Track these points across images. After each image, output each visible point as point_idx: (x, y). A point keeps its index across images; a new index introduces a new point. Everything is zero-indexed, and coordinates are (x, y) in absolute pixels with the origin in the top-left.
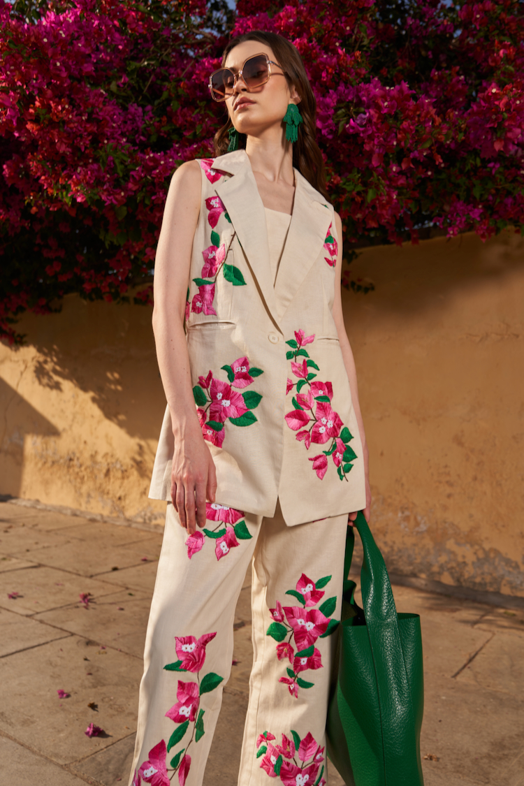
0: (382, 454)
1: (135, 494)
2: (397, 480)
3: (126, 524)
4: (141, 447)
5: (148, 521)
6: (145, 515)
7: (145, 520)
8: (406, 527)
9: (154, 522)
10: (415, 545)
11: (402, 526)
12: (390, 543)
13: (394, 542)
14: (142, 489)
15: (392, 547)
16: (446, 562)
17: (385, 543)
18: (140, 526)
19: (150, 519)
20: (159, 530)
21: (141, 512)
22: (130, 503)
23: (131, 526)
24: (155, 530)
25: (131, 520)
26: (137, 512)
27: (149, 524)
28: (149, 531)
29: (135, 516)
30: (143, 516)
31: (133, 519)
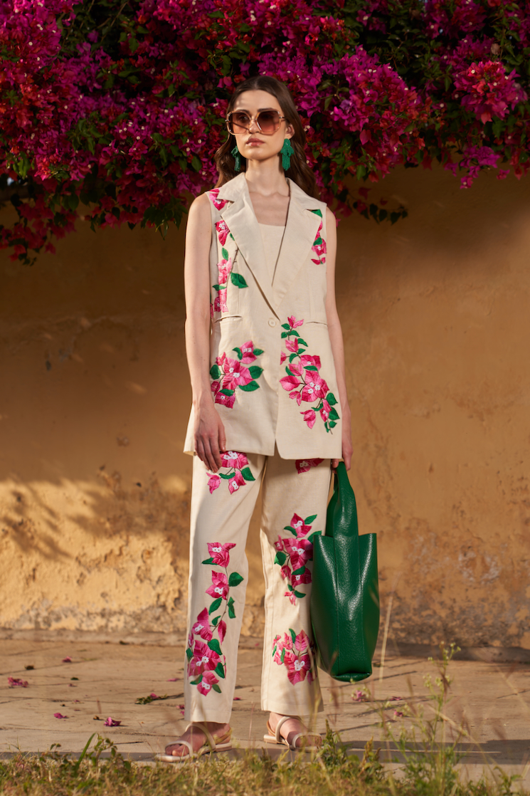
0: (431, 469)
1: (15, 581)
2: (454, 507)
4: (19, 497)
5: (42, 626)
6: (38, 615)
7: (37, 623)
8: (470, 576)
9: (55, 625)
10: (483, 600)
11: (465, 574)
12: (449, 603)
13: (454, 601)
14: (27, 570)
15: (451, 608)
16: (526, 618)
17: (442, 603)
18: (28, 635)
19: (47, 622)
20: (67, 636)
21: (28, 611)
22: (6, 598)
23: (10, 637)
24: (60, 638)
25: (10, 629)
26: (20, 612)
27: (47, 629)
28: (49, 641)
29: (18, 620)
30: (33, 618)
31: (14, 626)
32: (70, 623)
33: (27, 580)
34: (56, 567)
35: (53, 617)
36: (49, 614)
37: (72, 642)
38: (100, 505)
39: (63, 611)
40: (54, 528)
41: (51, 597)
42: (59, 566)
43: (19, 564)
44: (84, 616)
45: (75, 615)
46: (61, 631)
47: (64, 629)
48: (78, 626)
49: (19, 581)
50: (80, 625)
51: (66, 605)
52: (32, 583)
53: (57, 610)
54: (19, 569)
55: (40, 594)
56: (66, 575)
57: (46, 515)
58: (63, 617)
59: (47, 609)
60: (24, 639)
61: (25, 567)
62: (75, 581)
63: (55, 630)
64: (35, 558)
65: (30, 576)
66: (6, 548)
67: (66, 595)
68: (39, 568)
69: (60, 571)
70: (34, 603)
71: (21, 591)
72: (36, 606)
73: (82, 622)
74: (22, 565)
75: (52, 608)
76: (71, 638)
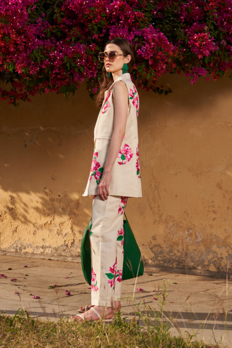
0: (176, 196)
1: (8, 232)
2: (185, 211)
3: (2, 253)
4: (12, 198)
5: (18, 251)
6: (17, 246)
7: (16, 249)
8: (190, 240)
9: (23, 251)
10: (195, 250)
11: (188, 239)
12: (181, 250)
13: (183, 250)
15: (182, 253)
16: (212, 258)
17: (178, 250)
18: (12, 254)
19: (21, 249)
20: (28, 255)
21: (13, 244)
22: (4, 239)
23: (5, 255)
24: (25, 256)
25: (6, 251)
26: (10, 245)
27: (20, 252)
28: (21, 257)
29: (9, 248)
30: (15, 247)
31: (7, 250)
32: (30, 250)
33: (13, 232)
34: (25, 227)
35: (23, 247)
36: (21, 246)
37: (30, 258)
38: (45, 203)
39: (27, 245)
40: (26, 211)
41: (22, 239)
42: (26, 226)
43: (11, 225)
44: (35, 248)
45: (32, 247)
46: (26, 253)
47: (27, 252)
48: (33, 252)
49: (10, 232)
50: (34, 251)
51: (28, 243)
52: (15, 233)
53: (24, 244)
54: (10, 227)
55: (18, 238)
56: (29, 231)
57: (23, 205)
58: (27, 248)
59: (21, 244)
60: (11, 256)
61: (12, 227)
62: (32, 233)
63: (24, 252)
64: (17, 223)
65: (14, 230)
66: (6, 219)
67: (28, 239)
68: (18, 227)
69: (26, 229)
70: (15, 242)
71: (11, 236)
72: (16, 243)
73: (34, 250)
74: (12, 226)
75: (23, 243)
76: (30, 256)
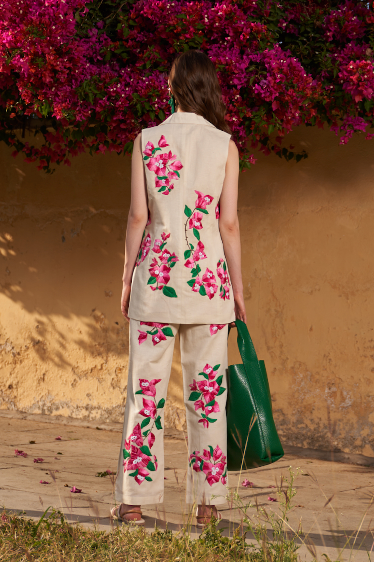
0: (311, 329)
1: (30, 381)
2: (325, 355)
3: (20, 416)
4: (40, 323)
5: (47, 412)
6: (44, 405)
7: (43, 410)
8: (332, 403)
9: (55, 413)
10: (340, 420)
11: (329, 402)
12: (317, 420)
13: (320, 419)
14: (40, 374)
15: (318, 424)
16: (368, 435)
17: (312, 420)
18: (37, 418)
19: (50, 410)
20: (63, 421)
21: (38, 402)
22: (24, 392)
23: (25, 418)
24: (57, 422)
25: (25, 412)
26: (33, 402)
27: (49, 415)
28: (50, 423)
29: (31, 407)
30: (41, 407)
31: (28, 411)
32: (65, 412)
33: (39, 381)
34: (58, 374)
35: (54, 407)
36: (52, 405)
37: (65, 425)
38: (94, 335)
39: (61, 403)
40: (63, 346)
41: (54, 394)
42: (60, 372)
43: (35, 370)
44: (74, 408)
45: (69, 407)
46: (59, 417)
47: (61, 416)
48: (70, 415)
49: (34, 381)
50: (72, 414)
51: (64, 400)
52: (42, 383)
53: (57, 402)
54: (34, 373)
55: (47, 391)
56: (65, 379)
57: (57, 336)
58: (61, 407)
59: (50, 402)
60: (34, 420)
61: (38, 372)
62: (70, 384)
63: (55, 416)
64: (48, 367)
65: (41, 378)
66: (27, 359)
67: (64, 393)
68: (47, 374)
69: (61, 377)
70: (42, 397)
71: (34, 388)
72: (43, 399)
73: (73, 412)
74: (37, 371)
75: (54, 401)
76: (65, 422)
